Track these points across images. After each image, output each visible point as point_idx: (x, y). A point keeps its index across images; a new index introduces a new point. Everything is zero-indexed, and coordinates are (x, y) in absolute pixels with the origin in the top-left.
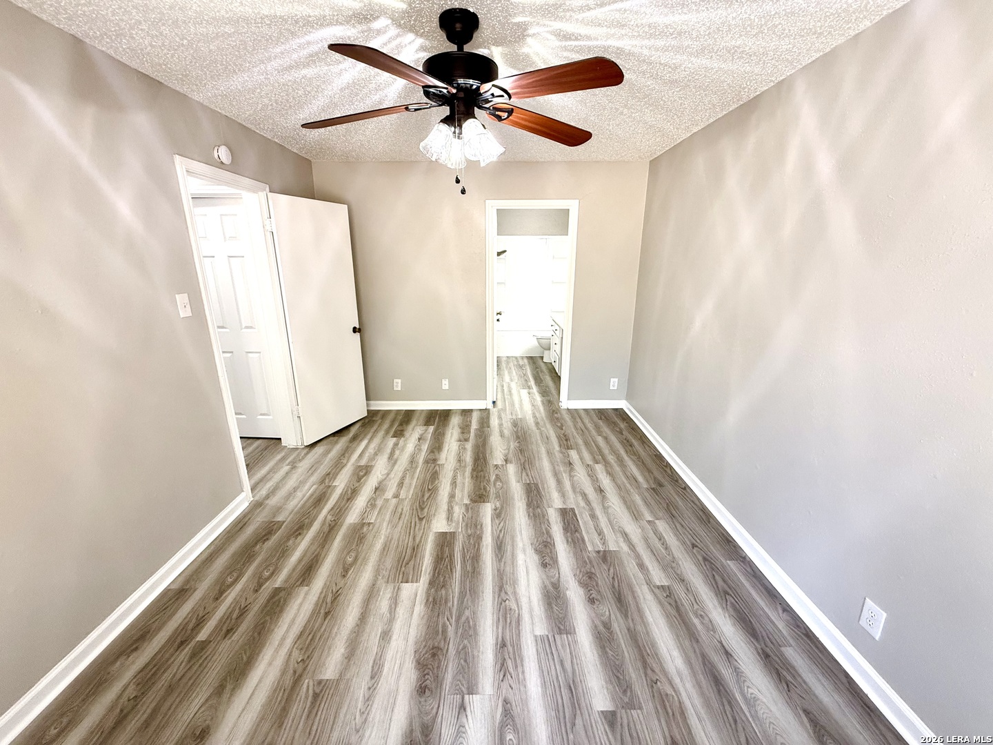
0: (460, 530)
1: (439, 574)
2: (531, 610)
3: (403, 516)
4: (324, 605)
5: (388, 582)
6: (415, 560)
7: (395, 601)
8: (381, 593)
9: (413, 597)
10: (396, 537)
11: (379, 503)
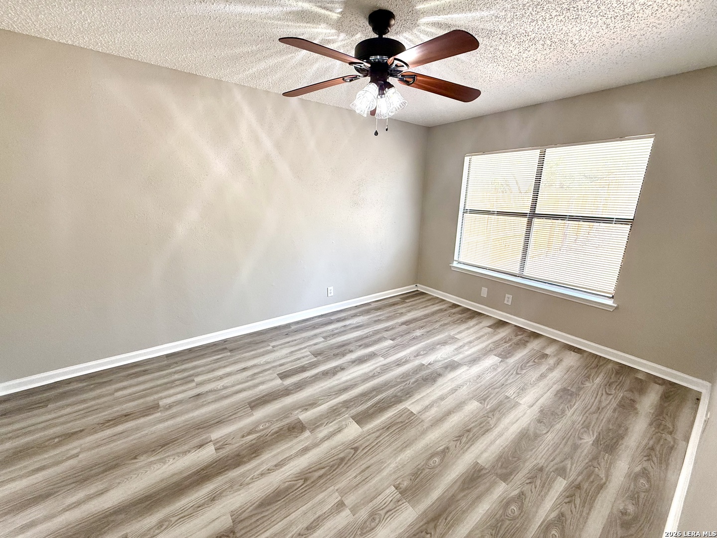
0: (347, 415)
1: (392, 402)
2: (374, 364)
3: (363, 467)
4: (469, 437)
5: (422, 421)
6: (395, 421)
7: (427, 408)
8: (430, 418)
9: (415, 404)
10: (389, 450)
11: (363, 514)
